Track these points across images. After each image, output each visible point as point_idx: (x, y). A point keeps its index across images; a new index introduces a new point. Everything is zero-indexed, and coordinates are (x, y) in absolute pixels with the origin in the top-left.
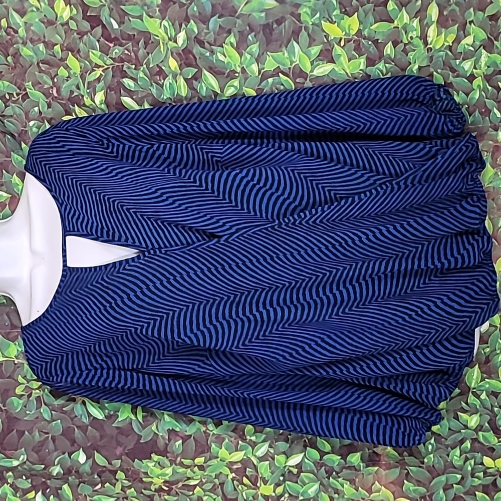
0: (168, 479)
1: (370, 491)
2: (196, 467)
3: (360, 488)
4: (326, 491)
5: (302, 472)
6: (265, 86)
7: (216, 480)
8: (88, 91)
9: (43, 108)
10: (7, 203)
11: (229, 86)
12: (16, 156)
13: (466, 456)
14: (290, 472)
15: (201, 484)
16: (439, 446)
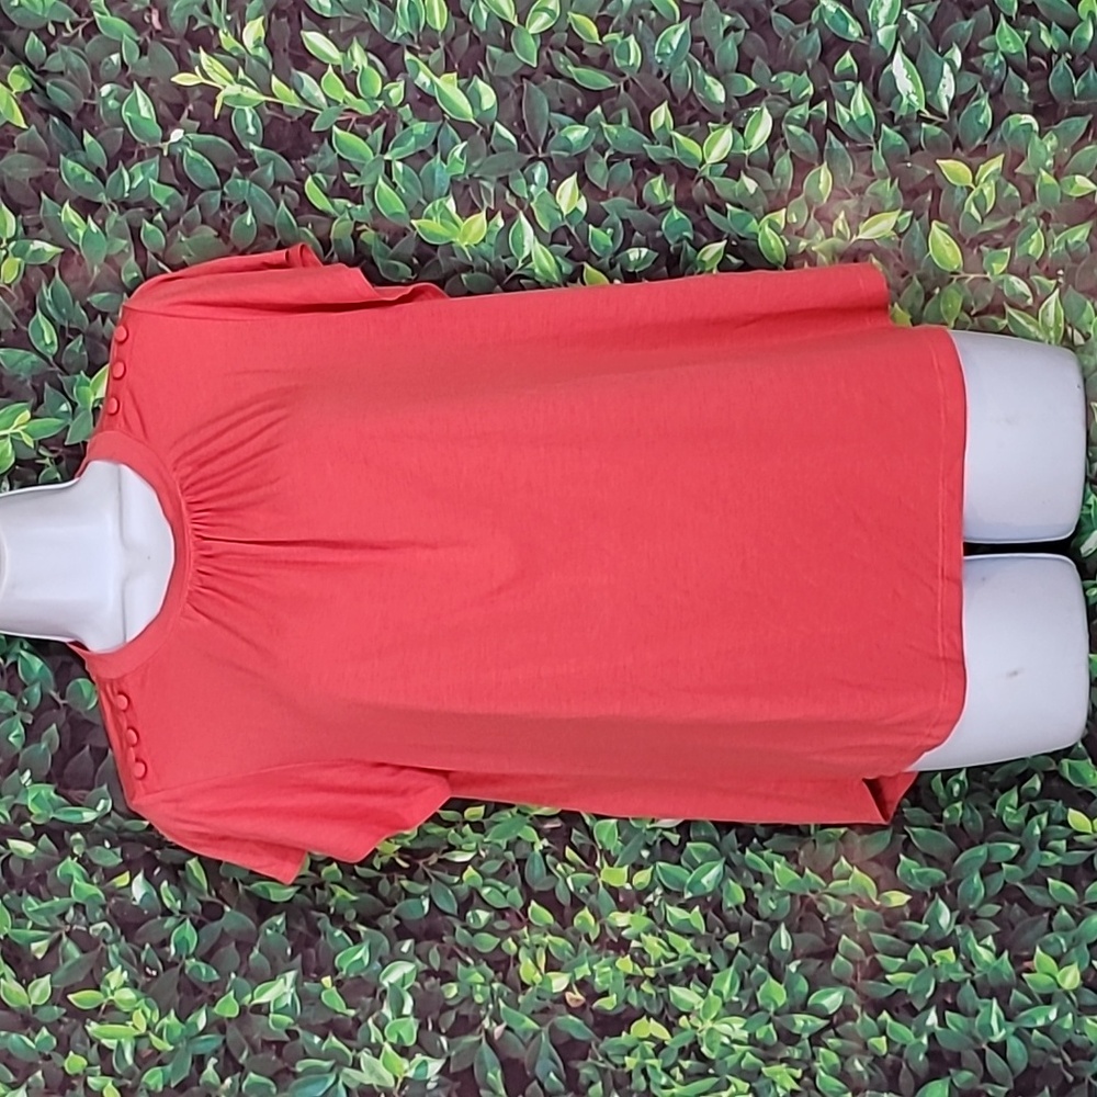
0: (408, 844)
1: (827, 876)
2: (468, 826)
3: (807, 871)
4: (738, 877)
5: (690, 840)
6: (616, 11)
7: (510, 854)
8: (229, 18)
9: (130, 55)
10: (56, 266)
11: (535, 10)
12: (70, 163)
13: (1031, 806)
14: (665, 841)
15: (477, 862)
16: (976, 785)
